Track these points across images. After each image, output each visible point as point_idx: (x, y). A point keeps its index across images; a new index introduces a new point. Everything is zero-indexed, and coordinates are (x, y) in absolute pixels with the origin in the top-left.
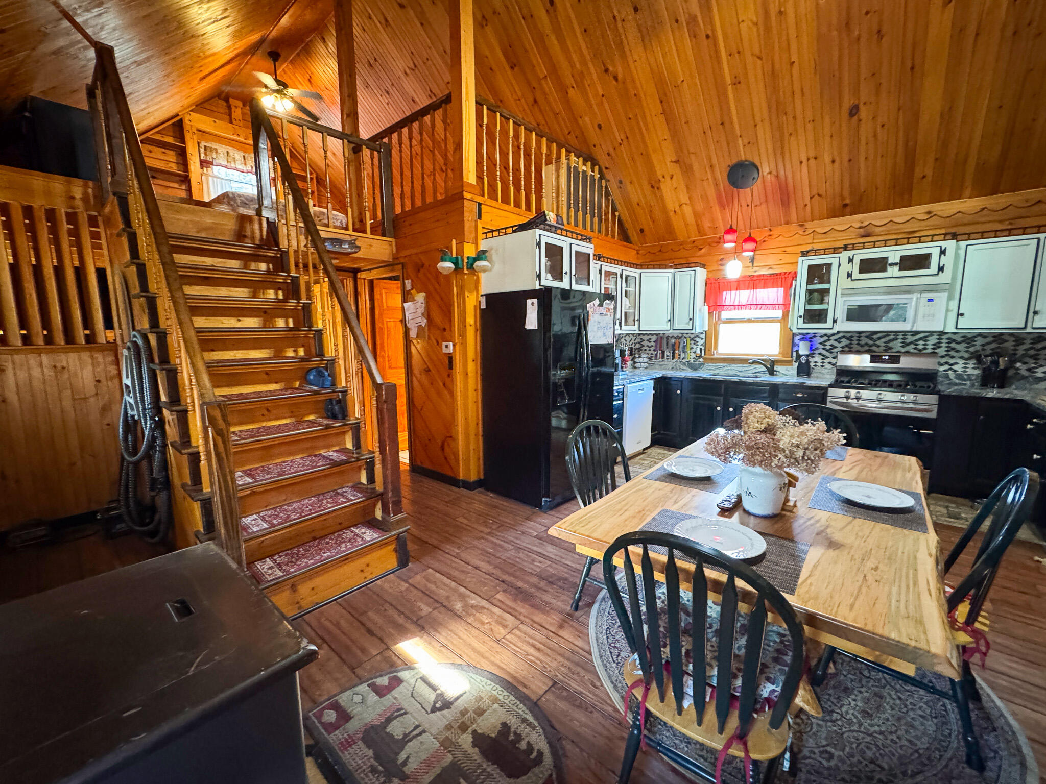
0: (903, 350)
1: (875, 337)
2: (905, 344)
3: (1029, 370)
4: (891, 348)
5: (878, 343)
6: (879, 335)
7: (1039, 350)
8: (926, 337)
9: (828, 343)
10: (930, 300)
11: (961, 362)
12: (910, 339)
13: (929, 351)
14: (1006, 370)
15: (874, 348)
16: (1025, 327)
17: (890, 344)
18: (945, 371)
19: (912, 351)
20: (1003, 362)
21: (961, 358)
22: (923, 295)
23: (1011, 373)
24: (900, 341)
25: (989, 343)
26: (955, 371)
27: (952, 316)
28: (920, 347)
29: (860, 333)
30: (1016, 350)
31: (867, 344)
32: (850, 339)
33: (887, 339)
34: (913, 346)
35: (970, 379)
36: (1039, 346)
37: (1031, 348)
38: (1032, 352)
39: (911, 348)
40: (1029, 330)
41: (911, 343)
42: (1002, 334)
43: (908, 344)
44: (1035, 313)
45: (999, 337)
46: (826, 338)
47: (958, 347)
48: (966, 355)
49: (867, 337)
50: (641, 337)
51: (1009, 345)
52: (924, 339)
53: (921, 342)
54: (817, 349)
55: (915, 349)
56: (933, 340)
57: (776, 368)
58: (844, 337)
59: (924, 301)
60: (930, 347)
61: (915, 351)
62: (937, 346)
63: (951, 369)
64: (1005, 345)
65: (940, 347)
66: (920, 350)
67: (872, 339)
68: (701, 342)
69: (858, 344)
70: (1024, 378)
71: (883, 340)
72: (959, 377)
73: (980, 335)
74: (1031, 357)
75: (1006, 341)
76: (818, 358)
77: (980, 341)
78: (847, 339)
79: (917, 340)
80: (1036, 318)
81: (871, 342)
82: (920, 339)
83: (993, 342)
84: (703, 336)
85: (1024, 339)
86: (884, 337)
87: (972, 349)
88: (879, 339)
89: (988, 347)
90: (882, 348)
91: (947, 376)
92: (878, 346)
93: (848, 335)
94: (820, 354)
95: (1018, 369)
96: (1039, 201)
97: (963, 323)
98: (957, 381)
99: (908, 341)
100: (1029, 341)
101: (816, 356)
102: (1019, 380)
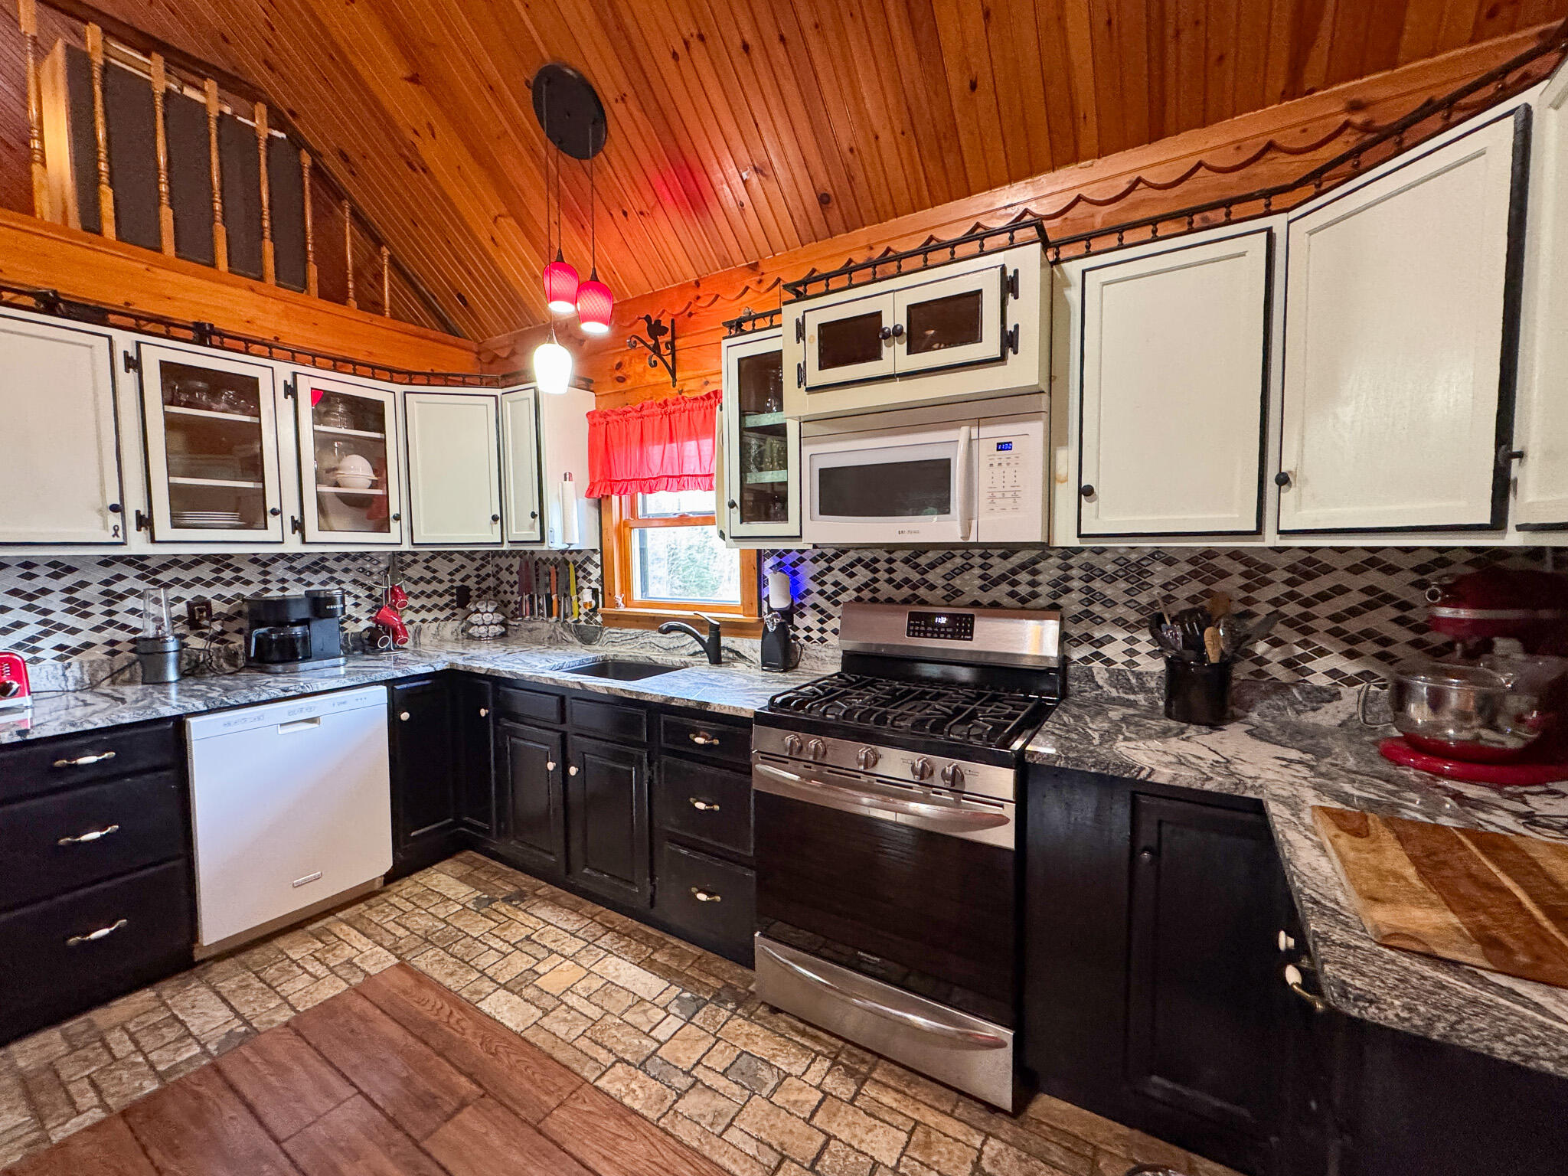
0: (986, 598)
1: (923, 561)
2: (989, 583)
3: (1288, 663)
4: (958, 593)
5: (930, 577)
6: (932, 555)
7: (1307, 603)
8: (1034, 562)
9: (829, 578)
10: (1003, 446)
11: (1120, 635)
12: (999, 567)
13: (1043, 601)
14: (1225, 667)
15: (922, 592)
16: (1259, 531)
17: (957, 582)
18: (1085, 659)
19: (1006, 601)
20: (1214, 643)
21: (1122, 623)
22: (986, 431)
23: (1242, 671)
24: (977, 571)
25: (1180, 580)
26: (1109, 662)
27: (1066, 495)
28: (1023, 590)
29: (891, 548)
30: (1247, 601)
31: (907, 581)
32: (871, 565)
33: (949, 566)
34: (1005, 588)
35: (1143, 688)
36: (1307, 589)
37: (1292, 596)
38: (1292, 609)
39: (1002, 590)
40: (1271, 539)
41: (1003, 578)
42: (1210, 553)
43: (996, 583)
44: (1283, 480)
45: (1204, 565)
46: (823, 564)
47: (1109, 592)
48: (1133, 617)
49: (906, 561)
50: (498, 560)
51: (1232, 585)
52: (1030, 566)
53: (1024, 577)
54: (809, 592)
55: (1012, 594)
56: (1049, 570)
57: (725, 641)
58: (859, 560)
59: (986, 449)
60: (1044, 590)
61: (1014, 602)
62: (1061, 587)
63: (1097, 655)
64: (1220, 586)
65: (1068, 590)
66: (1023, 600)
67: (916, 566)
68: (596, 573)
69: (890, 581)
70: (1281, 688)
71: (939, 570)
72: (1118, 679)
73: (1156, 555)
74: (1290, 623)
75: (1223, 575)
76: (811, 619)
77: (1160, 573)
78: (866, 566)
79: (1014, 572)
80: (1288, 496)
81: (915, 576)
82: (1023, 567)
83: (1194, 574)
84: (597, 558)
85: (1268, 569)
86: (943, 561)
87: (1143, 599)
88: (932, 566)
89: (1183, 593)
90: (940, 592)
91: (1090, 677)
92: (932, 587)
93: (867, 555)
94: (815, 606)
95: (1261, 661)
96: (1271, 146)
97: (1101, 519)
98: (1114, 693)
99: (994, 573)
100: (1280, 575)
101: (808, 612)
102: (1266, 695)
